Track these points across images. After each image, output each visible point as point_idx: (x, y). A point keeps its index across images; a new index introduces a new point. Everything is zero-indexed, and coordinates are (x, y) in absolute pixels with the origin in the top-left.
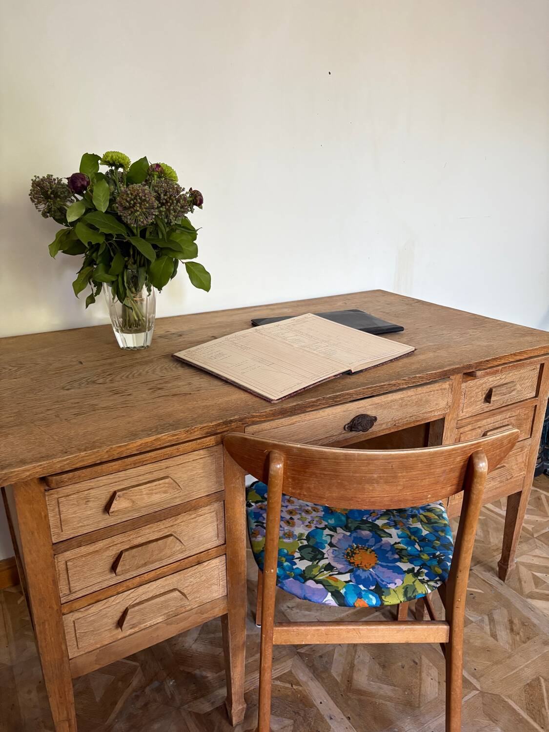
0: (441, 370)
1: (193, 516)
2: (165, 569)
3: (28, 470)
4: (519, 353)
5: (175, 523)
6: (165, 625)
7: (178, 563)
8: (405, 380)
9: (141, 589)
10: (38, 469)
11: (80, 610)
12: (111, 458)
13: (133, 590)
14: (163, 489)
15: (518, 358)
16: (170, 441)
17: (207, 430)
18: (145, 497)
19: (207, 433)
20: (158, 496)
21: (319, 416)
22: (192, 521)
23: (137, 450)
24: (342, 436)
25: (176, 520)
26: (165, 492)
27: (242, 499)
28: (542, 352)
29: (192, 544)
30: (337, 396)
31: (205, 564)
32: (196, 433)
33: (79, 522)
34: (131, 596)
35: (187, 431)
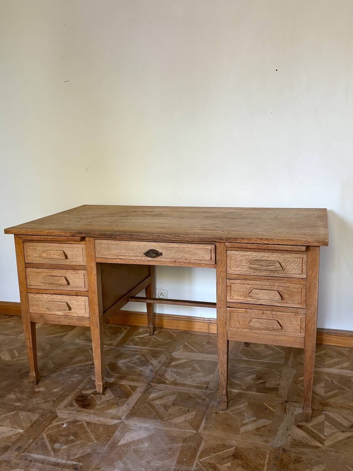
0: (198, 236)
1: (74, 272)
2: (63, 292)
3: (14, 231)
4: (265, 239)
5: (67, 273)
6: (63, 318)
7: (68, 291)
8: (173, 236)
9: (54, 296)
10: (16, 231)
11: (34, 294)
12: (38, 235)
13: (51, 295)
14: (59, 254)
15: (266, 242)
16: (58, 234)
17: (71, 234)
18: (52, 255)
19: (72, 235)
20: (56, 256)
21: (130, 244)
22: (74, 274)
23: (46, 234)
24: (143, 258)
25: (67, 271)
26: (59, 255)
27: (95, 273)
28: (291, 243)
29: (74, 285)
30: (133, 234)
31: (80, 297)
32: (68, 234)
33: (33, 258)
34: (50, 297)
35: (64, 232)
